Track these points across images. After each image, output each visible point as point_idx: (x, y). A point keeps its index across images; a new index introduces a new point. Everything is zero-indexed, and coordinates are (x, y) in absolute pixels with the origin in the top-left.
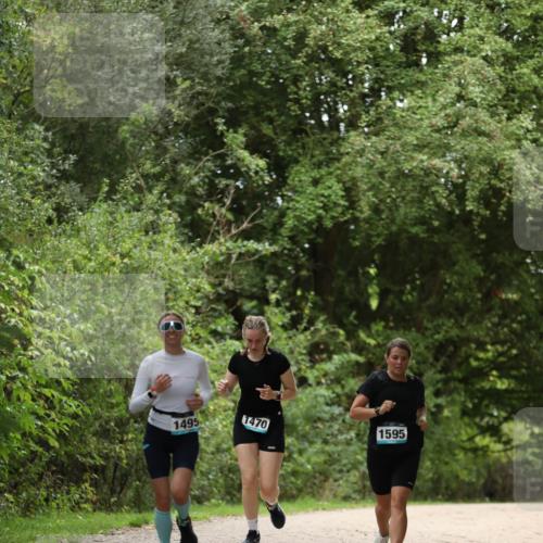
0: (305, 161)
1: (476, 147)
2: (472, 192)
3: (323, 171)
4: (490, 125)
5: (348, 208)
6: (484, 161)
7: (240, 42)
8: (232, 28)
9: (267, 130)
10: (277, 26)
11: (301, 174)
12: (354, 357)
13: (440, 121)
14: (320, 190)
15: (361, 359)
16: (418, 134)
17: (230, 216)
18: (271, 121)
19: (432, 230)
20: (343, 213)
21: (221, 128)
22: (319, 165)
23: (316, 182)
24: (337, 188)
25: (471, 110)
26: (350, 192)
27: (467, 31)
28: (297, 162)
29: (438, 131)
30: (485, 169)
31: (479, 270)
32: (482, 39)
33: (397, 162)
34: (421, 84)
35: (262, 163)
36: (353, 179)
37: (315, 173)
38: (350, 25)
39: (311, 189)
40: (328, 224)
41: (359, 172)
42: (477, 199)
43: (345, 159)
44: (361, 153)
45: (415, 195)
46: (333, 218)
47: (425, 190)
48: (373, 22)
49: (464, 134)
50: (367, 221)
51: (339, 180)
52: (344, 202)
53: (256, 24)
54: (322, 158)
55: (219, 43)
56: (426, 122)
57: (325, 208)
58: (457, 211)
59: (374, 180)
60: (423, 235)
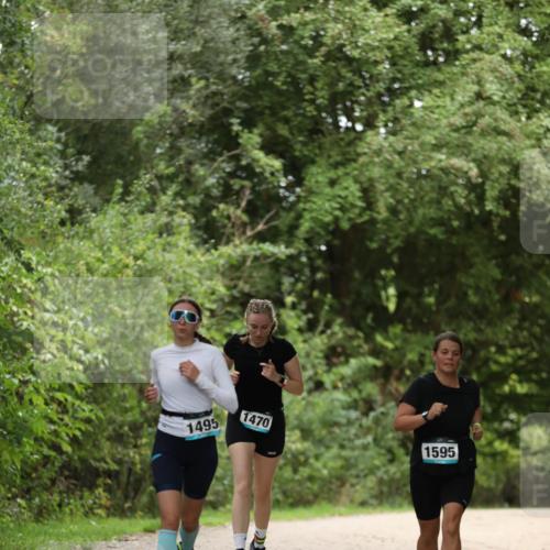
0: (322, 161)
1: (495, 146)
2: (491, 192)
3: (340, 171)
4: (508, 123)
5: (364, 210)
6: (503, 161)
7: (256, 40)
8: (250, 28)
9: (283, 131)
10: (294, 24)
11: (317, 175)
12: (371, 361)
13: (458, 121)
14: (337, 190)
15: (379, 363)
16: (436, 134)
17: (245, 218)
18: (286, 121)
19: (452, 232)
20: (360, 215)
21: (236, 128)
22: (336, 166)
23: (332, 183)
24: (354, 189)
25: (490, 109)
26: (367, 192)
27: (486, 29)
28: (313, 162)
29: (457, 130)
30: (505, 169)
31: (496, 273)
32: (500, 36)
33: (415, 162)
34: (441, 84)
35: (277, 164)
36: (371, 180)
37: (332, 174)
38: (368, 24)
39: (328, 190)
40: (345, 225)
41: (376, 172)
42: (497, 200)
43: (362, 160)
44: (378, 152)
45: (434, 195)
46: (350, 219)
47: (443, 191)
48: (391, 20)
49: (483, 133)
50: (385, 222)
51: (356, 181)
52: (360, 204)
53: (274, 24)
54: (339, 158)
55: (234, 42)
56: (444, 122)
57: (342, 209)
58: (477, 212)
59: (392, 181)
60: (441, 237)
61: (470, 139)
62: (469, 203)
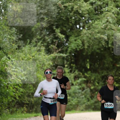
0: (73, 36)
1: (111, 32)
2: (110, 42)
3: (77, 38)
4: (114, 27)
5: (82, 46)
7: (59, 9)
8: (57, 7)
9: (64, 29)
10: (67, 6)
11: (72, 39)
12: (84, 79)
13: (103, 27)
14: (76, 42)
16: (98, 30)
17: (56, 48)
18: (65, 27)
19: (101, 51)
21: (55, 28)
22: (76, 37)
23: (75, 40)
24: (80, 42)
25: (110, 24)
26: (83, 43)
27: (109, 7)
28: (71, 36)
29: (102, 29)
31: (111, 60)
32: (112, 8)
33: (93, 36)
34: (99, 19)
35: (63, 36)
36: (84, 40)
37: (75, 38)
38: (83, 6)
39: (74, 42)
40: (78, 50)
41: (85, 38)
42: (111, 44)
43: (82, 35)
44: (86, 34)
45: (97, 43)
46: (79, 48)
47: (100, 42)
48: (88, 5)
49: (108, 30)
50: (87, 49)
51: (81, 40)
52: (81, 45)
53: (63, 6)
54: (77, 35)
55: (54, 10)
56: (100, 27)
57: (78, 46)
58: (107, 47)
59: (88, 40)
60: (99, 52)
61: (105, 31)
62: (105, 45)
